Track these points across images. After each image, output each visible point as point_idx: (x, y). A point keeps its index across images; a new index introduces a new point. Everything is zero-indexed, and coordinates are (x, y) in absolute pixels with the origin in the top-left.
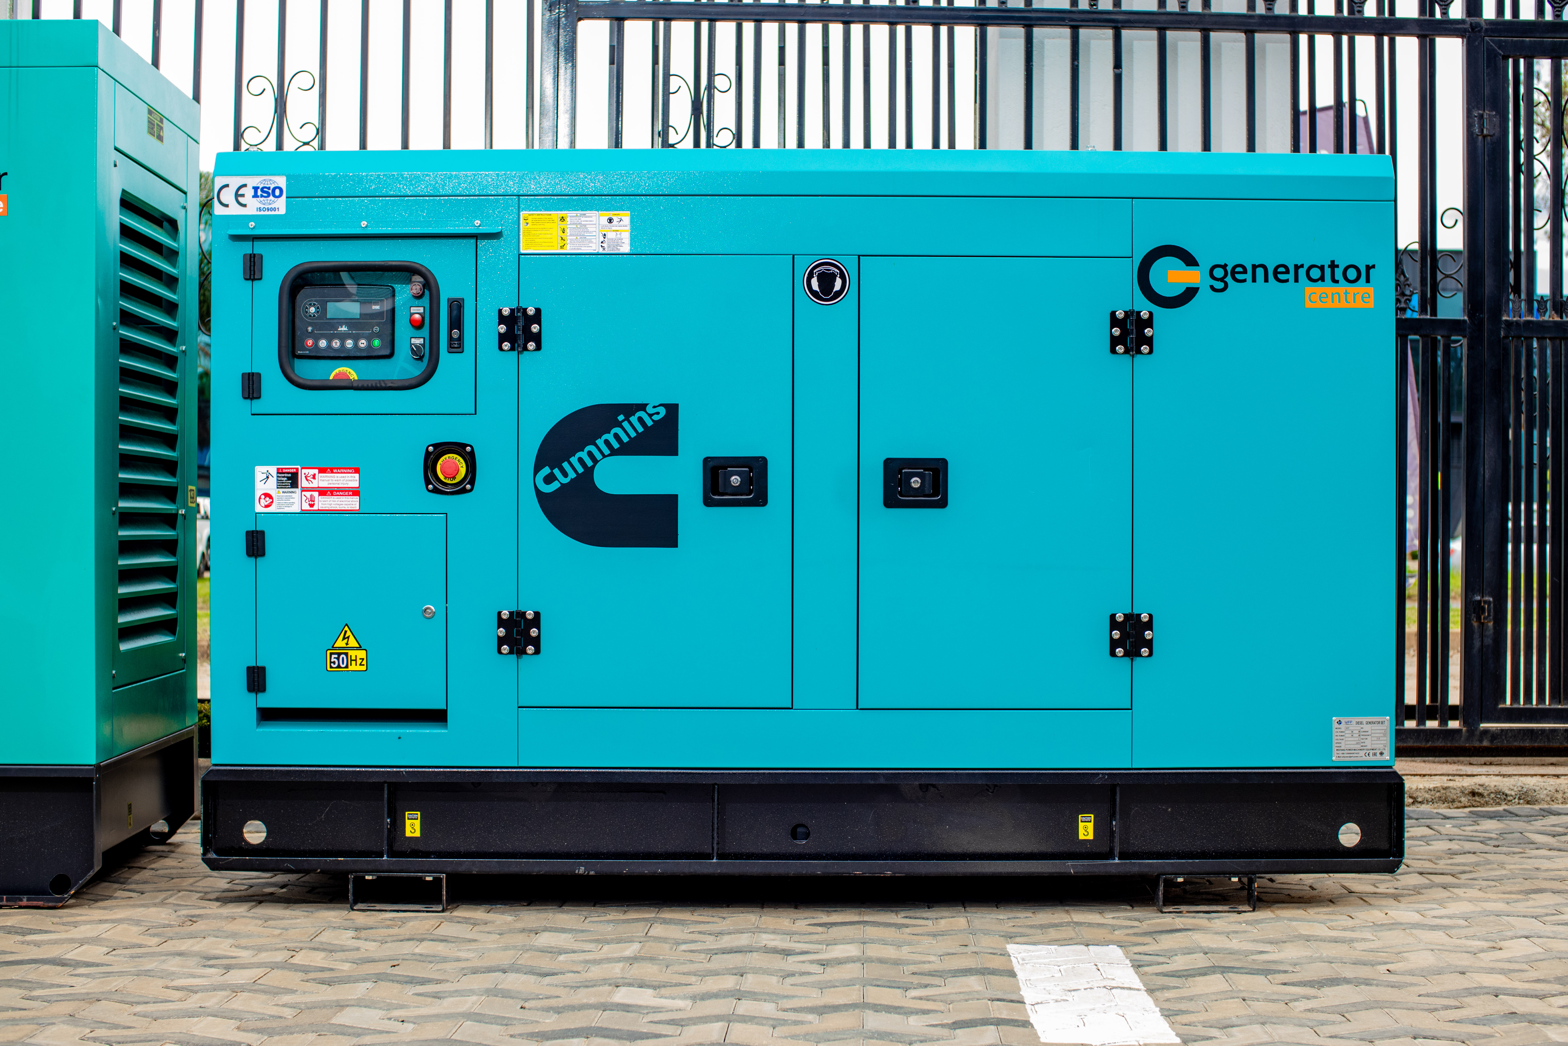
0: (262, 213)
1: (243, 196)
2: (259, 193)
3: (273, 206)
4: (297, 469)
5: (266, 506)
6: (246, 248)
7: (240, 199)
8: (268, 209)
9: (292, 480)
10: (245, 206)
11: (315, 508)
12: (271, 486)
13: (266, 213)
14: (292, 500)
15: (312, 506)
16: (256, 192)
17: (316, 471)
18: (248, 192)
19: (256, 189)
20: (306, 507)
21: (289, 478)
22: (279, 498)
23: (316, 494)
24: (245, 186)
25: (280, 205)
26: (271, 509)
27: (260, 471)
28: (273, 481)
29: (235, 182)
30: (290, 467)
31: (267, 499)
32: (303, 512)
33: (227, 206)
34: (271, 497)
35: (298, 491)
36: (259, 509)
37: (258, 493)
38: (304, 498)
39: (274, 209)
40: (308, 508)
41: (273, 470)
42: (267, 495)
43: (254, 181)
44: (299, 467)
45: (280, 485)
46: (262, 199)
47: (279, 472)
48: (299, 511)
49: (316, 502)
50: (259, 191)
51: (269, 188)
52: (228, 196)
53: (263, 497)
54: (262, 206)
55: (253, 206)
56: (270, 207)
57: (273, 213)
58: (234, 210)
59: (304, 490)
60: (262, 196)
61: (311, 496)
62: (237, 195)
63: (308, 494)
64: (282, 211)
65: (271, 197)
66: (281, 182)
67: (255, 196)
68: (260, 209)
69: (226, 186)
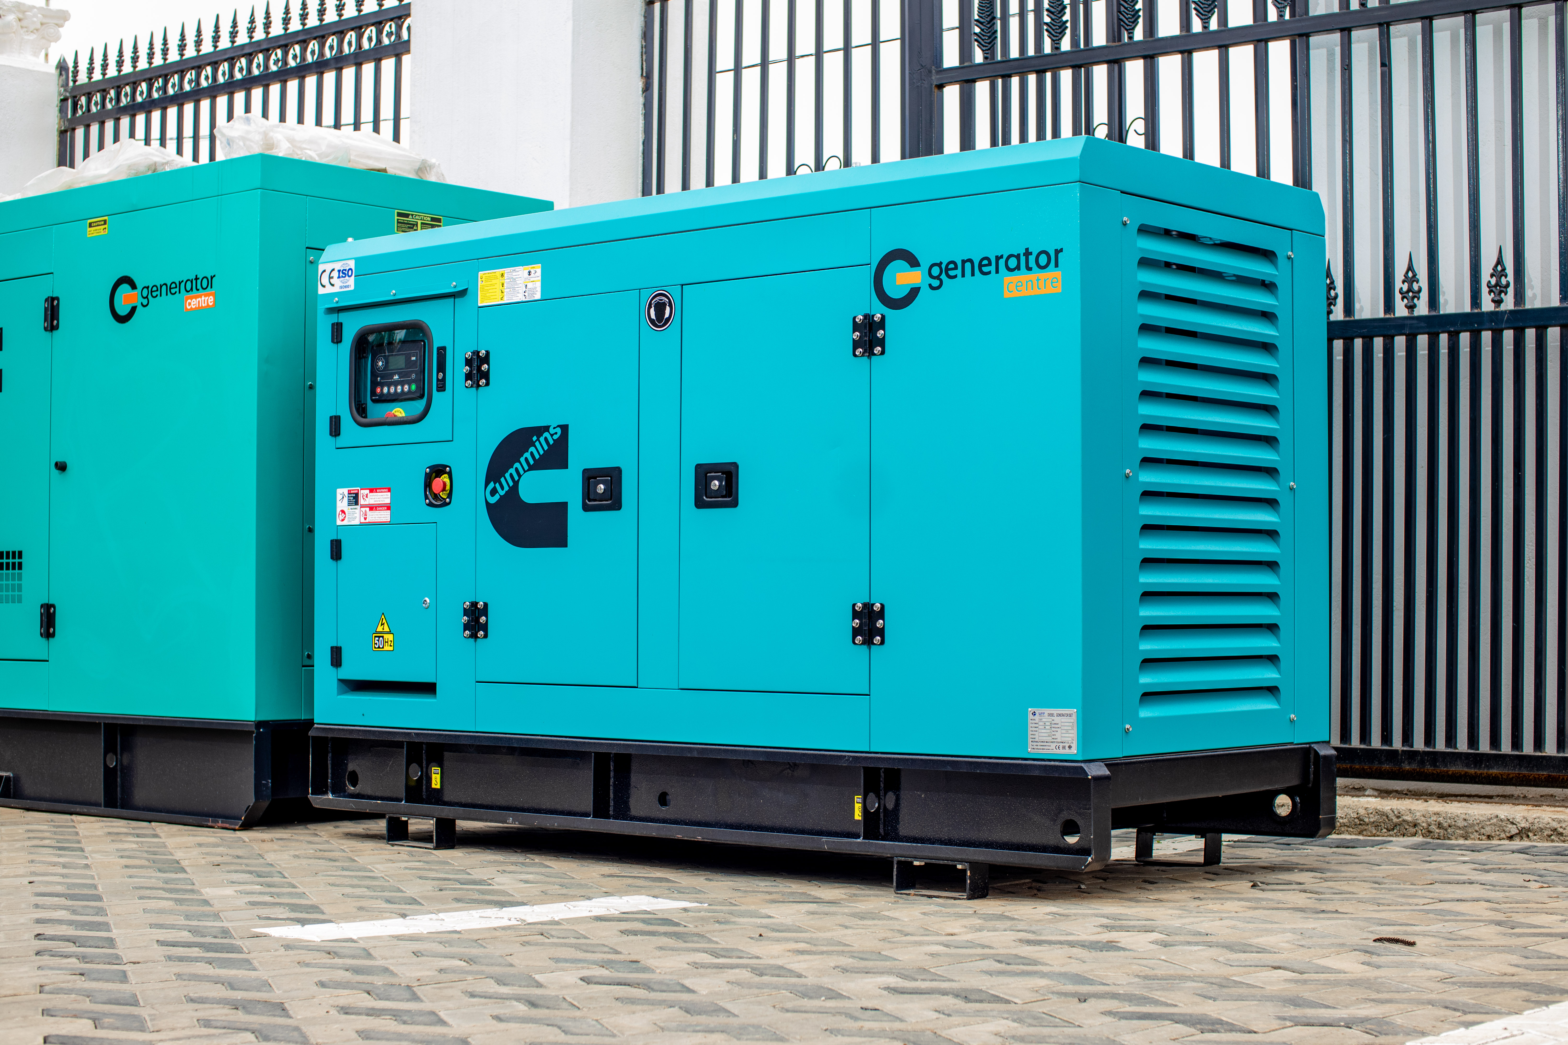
0: (342, 290)
1: (332, 278)
2: (341, 274)
3: (347, 284)
4: (358, 490)
5: (343, 520)
6: (334, 318)
8: (345, 287)
9: (355, 499)
10: (333, 285)
11: (367, 520)
12: (345, 504)
13: (344, 290)
14: (355, 515)
15: (365, 519)
16: (339, 274)
17: (369, 491)
18: (335, 274)
19: (339, 271)
20: (363, 520)
22: (349, 514)
23: (368, 510)
24: (333, 270)
25: (351, 283)
26: (345, 523)
27: (339, 493)
28: (346, 501)
29: (328, 267)
30: (355, 488)
31: (343, 514)
32: (362, 524)
33: (324, 286)
34: (345, 514)
35: (358, 507)
36: (339, 523)
37: (338, 510)
38: (361, 513)
39: (347, 287)
41: (345, 491)
42: (343, 512)
43: (338, 266)
45: (349, 503)
46: (342, 279)
47: (349, 493)
48: (359, 523)
49: (367, 516)
50: (341, 272)
51: (345, 270)
52: (325, 280)
53: (341, 513)
54: (342, 285)
55: (338, 285)
57: (348, 289)
58: (329, 290)
59: (362, 506)
60: (342, 277)
61: (366, 511)
62: (330, 278)
63: (363, 509)
64: (352, 288)
65: (347, 277)
66: (352, 264)
67: (339, 277)
68: (341, 287)
69: (324, 271)
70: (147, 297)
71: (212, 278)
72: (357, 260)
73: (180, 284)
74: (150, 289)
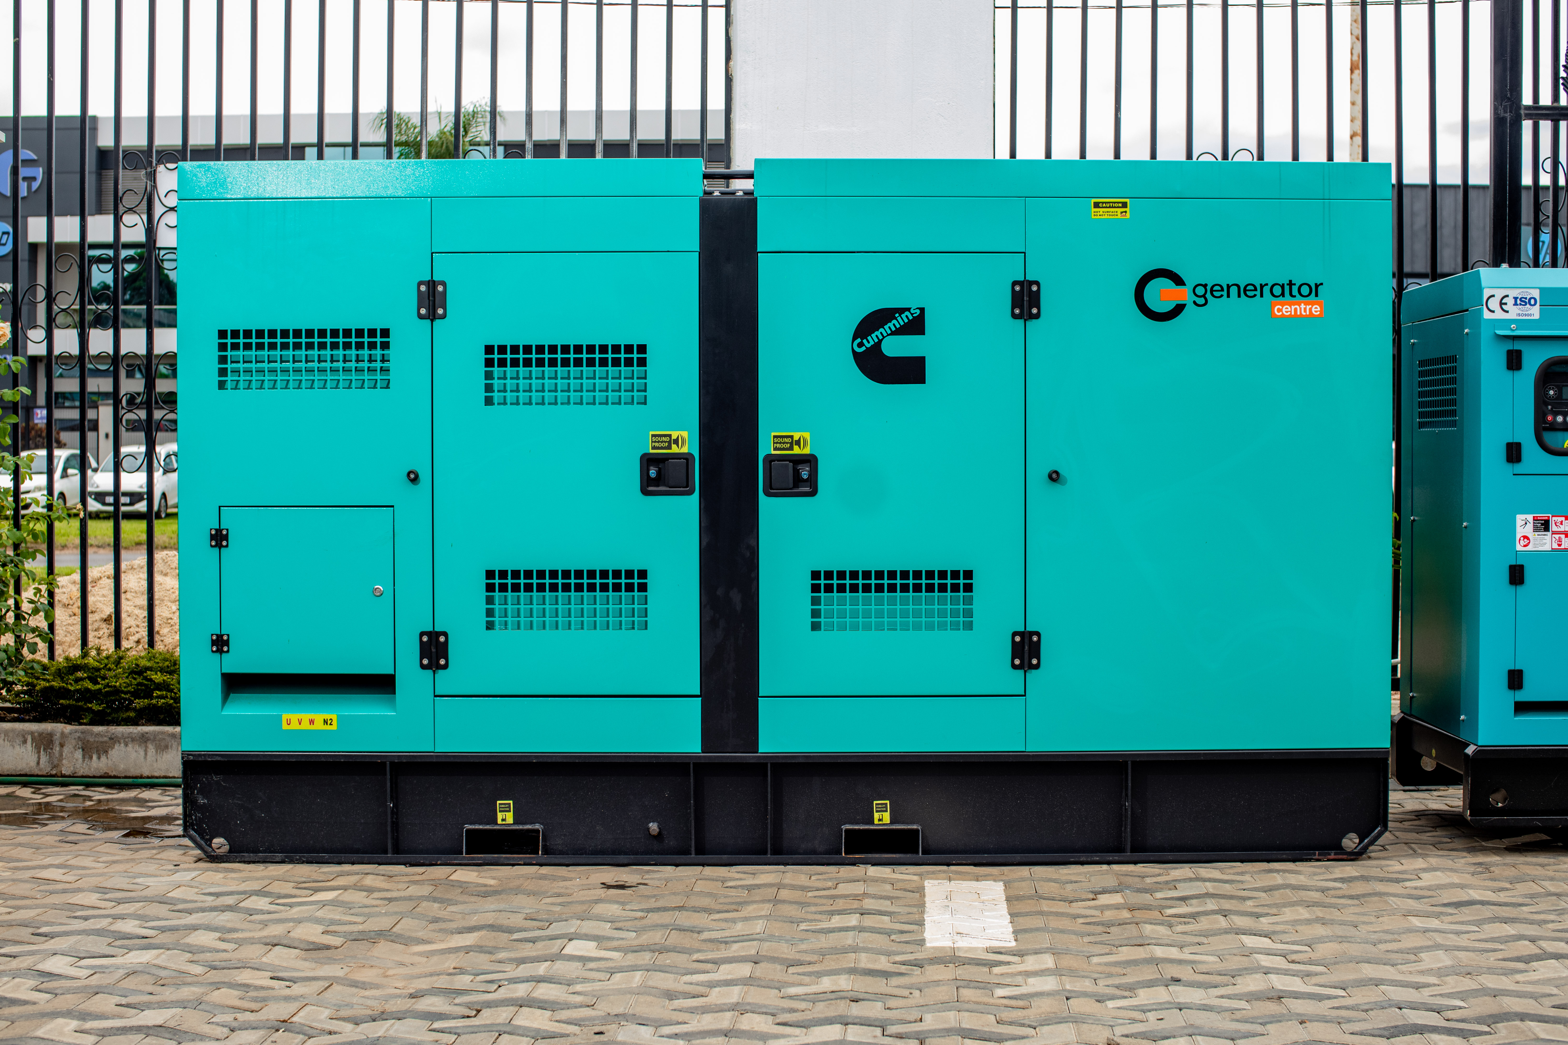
0: (1521, 318)
1: (1506, 304)
2: (1519, 302)
3: (1529, 312)
4: (1549, 517)
5: (1525, 546)
6: (1509, 346)
7: (1503, 306)
8: (1526, 315)
9: (1544, 525)
10: (1507, 312)
11: (1562, 547)
12: (1529, 530)
13: (1524, 318)
14: (1544, 541)
15: (1560, 545)
16: (1516, 301)
17: (1563, 519)
19: (1516, 299)
20: (1555, 546)
21: (1542, 524)
22: (1535, 539)
23: (1563, 536)
24: (1507, 296)
25: (1535, 312)
26: (1529, 548)
27: (1520, 519)
28: (1530, 526)
30: (1543, 515)
31: (1526, 540)
32: (1553, 550)
33: (1493, 312)
34: (1528, 539)
35: (1549, 534)
36: (1519, 548)
37: (1518, 536)
38: (1554, 539)
39: (1530, 315)
40: (1557, 547)
41: (1530, 518)
42: (1525, 537)
43: (1513, 293)
44: (1550, 515)
45: (1536, 529)
46: (1521, 307)
47: (1535, 519)
48: (1550, 549)
49: (1563, 543)
50: (1518, 300)
51: (1526, 298)
52: (1494, 304)
53: (1522, 538)
54: (1521, 312)
55: (1514, 312)
56: (1527, 313)
57: (1529, 318)
58: (1499, 315)
59: (1554, 533)
60: (1521, 304)
61: (1560, 538)
62: (1501, 304)
63: (1557, 536)
64: (1537, 316)
65: (1528, 305)
66: (1536, 294)
67: (1516, 304)
68: (1519, 315)
69: (1493, 296)
70: (1204, 296)
71: (1317, 286)
72: (1543, 291)
73: (1262, 286)
74: (1209, 288)
